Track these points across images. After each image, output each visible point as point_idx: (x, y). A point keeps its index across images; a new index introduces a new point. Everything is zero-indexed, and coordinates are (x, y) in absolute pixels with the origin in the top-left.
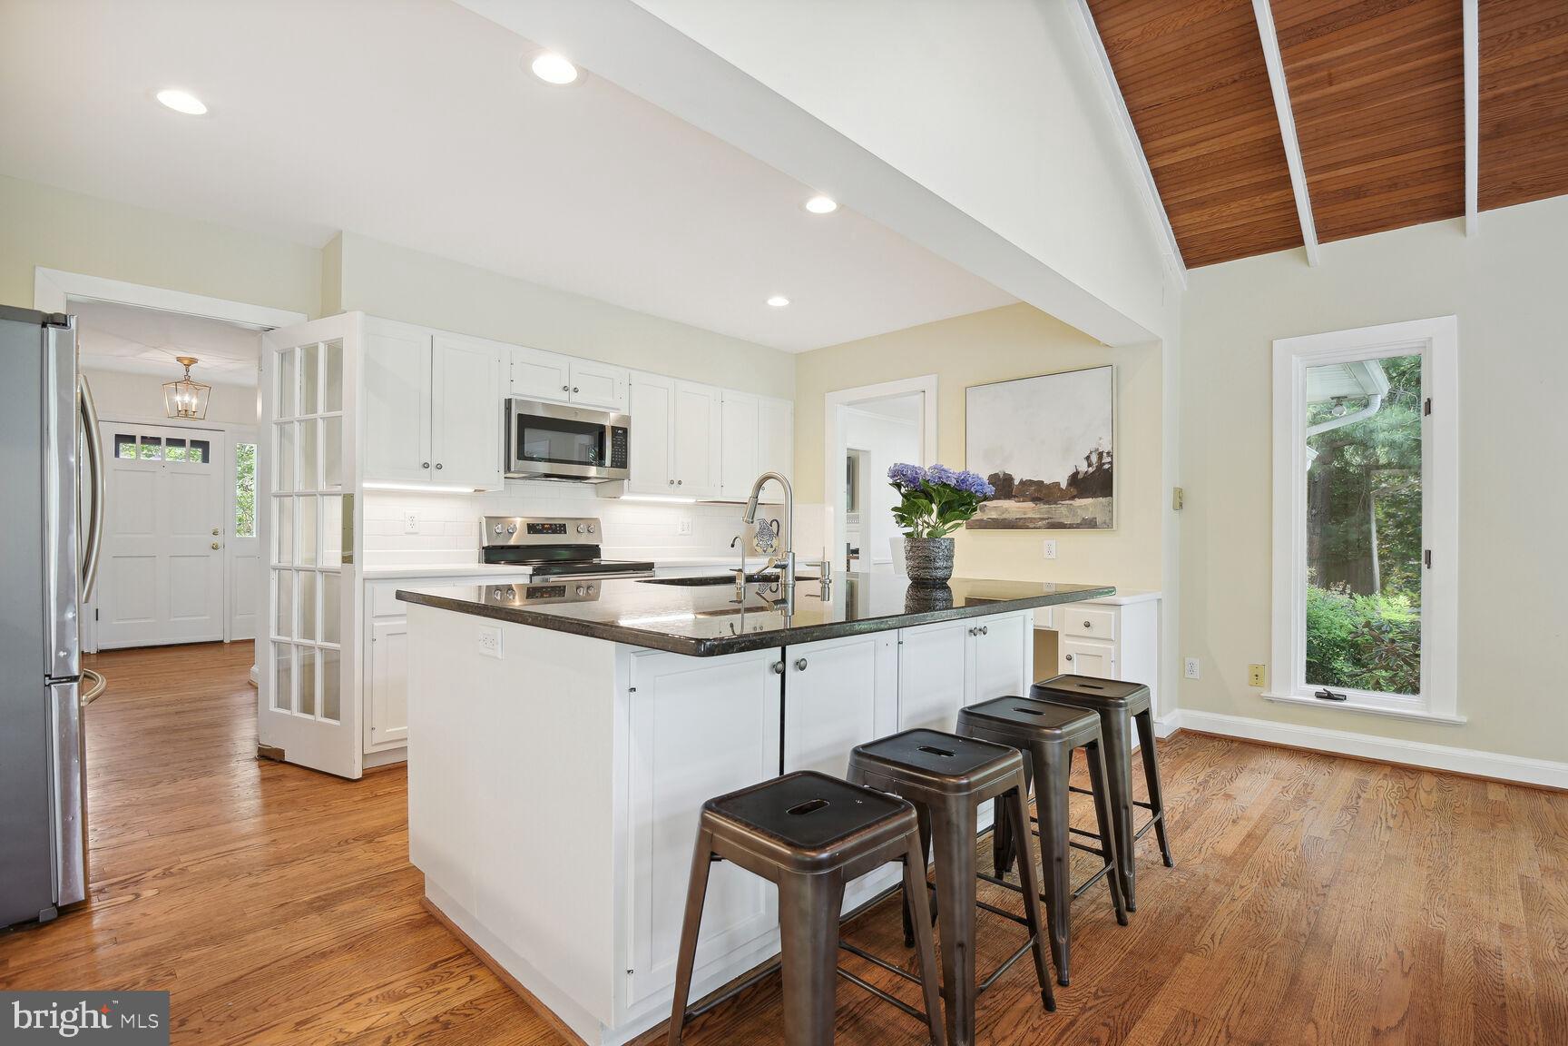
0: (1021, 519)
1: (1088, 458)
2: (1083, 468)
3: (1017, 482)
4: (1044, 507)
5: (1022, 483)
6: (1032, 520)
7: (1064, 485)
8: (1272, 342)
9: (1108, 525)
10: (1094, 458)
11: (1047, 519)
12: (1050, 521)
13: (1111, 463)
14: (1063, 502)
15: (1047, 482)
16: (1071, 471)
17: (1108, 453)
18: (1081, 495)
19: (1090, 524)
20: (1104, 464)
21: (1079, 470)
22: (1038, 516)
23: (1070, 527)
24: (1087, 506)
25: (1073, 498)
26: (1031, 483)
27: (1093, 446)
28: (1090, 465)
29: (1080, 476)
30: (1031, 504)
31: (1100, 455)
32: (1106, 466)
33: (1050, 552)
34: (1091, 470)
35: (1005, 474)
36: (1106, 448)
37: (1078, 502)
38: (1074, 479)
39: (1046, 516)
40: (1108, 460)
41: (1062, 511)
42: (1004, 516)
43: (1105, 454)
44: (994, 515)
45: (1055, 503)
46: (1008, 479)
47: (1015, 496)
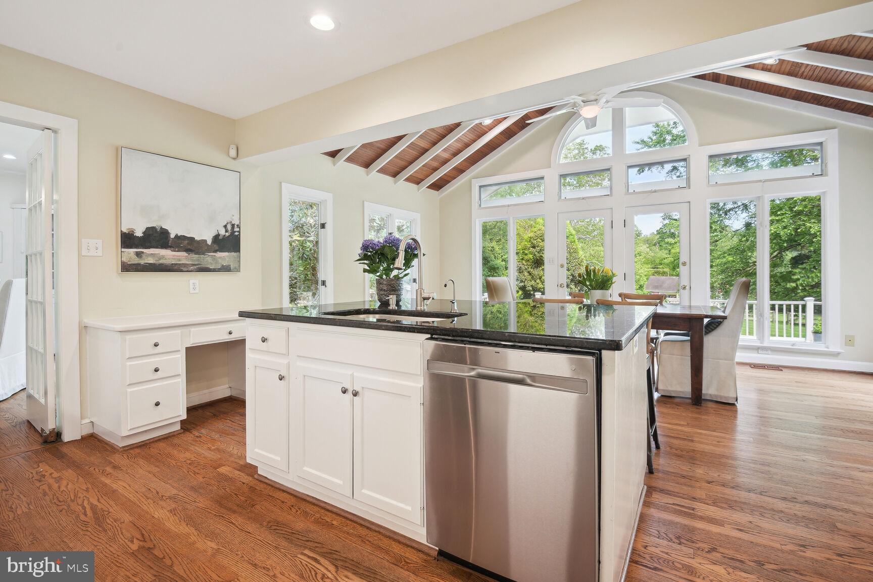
0: (176, 264)
1: (225, 226)
2: (222, 232)
3: (172, 236)
4: (195, 257)
5: (177, 236)
6: (185, 265)
7: (209, 242)
8: (281, 183)
9: (238, 270)
10: (229, 227)
11: (198, 265)
12: (199, 266)
13: (239, 232)
14: (209, 254)
15: (197, 238)
16: (214, 233)
17: (238, 225)
18: (221, 250)
19: (226, 269)
20: (235, 232)
21: (220, 233)
22: (191, 263)
23: (214, 270)
24: (224, 257)
25: (215, 251)
26: (184, 238)
27: (229, 220)
28: (226, 231)
29: (220, 237)
30: (184, 254)
31: (233, 226)
32: (237, 234)
33: (194, 289)
34: (227, 234)
35: (161, 228)
36: (236, 222)
37: (219, 254)
38: (216, 238)
39: (196, 263)
40: (236, 229)
41: (208, 259)
42: (161, 262)
43: (236, 226)
44: (151, 261)
45: (203, 254)
46: (165, 233)
47: (171, 247)
